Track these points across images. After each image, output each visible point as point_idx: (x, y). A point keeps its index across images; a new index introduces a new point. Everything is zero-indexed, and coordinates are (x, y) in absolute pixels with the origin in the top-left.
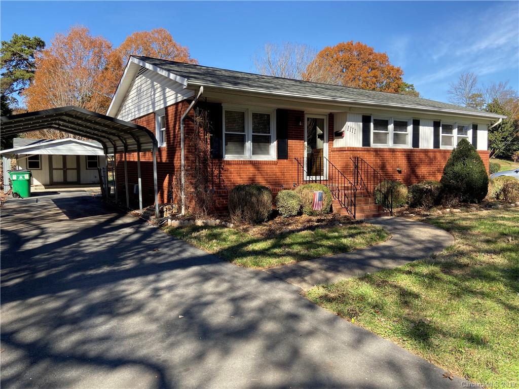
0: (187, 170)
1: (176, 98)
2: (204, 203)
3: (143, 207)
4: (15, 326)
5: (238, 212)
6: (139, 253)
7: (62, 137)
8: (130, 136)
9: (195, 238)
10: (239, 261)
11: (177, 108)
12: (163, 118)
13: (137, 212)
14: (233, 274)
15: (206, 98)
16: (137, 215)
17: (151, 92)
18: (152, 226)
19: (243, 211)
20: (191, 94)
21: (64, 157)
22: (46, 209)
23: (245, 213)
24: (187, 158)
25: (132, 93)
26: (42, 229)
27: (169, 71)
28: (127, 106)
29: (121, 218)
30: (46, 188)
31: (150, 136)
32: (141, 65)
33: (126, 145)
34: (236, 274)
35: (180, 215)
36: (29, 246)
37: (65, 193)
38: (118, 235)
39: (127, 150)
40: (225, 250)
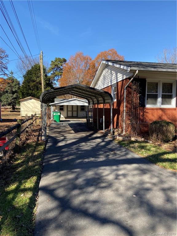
0: (127, 112)
1: (123, 77)
2: (135, 129)
3: (105, 129)
4: (55, 186)
5: (155, 135)
6: (106, 152)
7: (72, 98)
8: (100, 96)
9: (132, 147)
10: (161, 164)
11: (123, 82)
12: (115, 88)
13: (102, 131)
14: (159, 172)
15: (139, 76)
16: (102, 133)
17: (110, 76)
18: (109, 139)
19: (158, 135)
20: (132, 74)
21: (72, 106)
22: (66, 128)
23: (159, 136)
24: (126, 107)
25: (101, 77)
26: (65, 136)
27: (120, 64)
28: (99, 83)
29: (96, 134)
30: (65, 119)
31: (110, 96)
32: (107, 63)
33: (98, 101)
34: (161, 172)
35: (123, 134)
36: (60, 144)
37: (73, 121)
38: (95, 142)
39: (98, 103)
40: (150, 156)
